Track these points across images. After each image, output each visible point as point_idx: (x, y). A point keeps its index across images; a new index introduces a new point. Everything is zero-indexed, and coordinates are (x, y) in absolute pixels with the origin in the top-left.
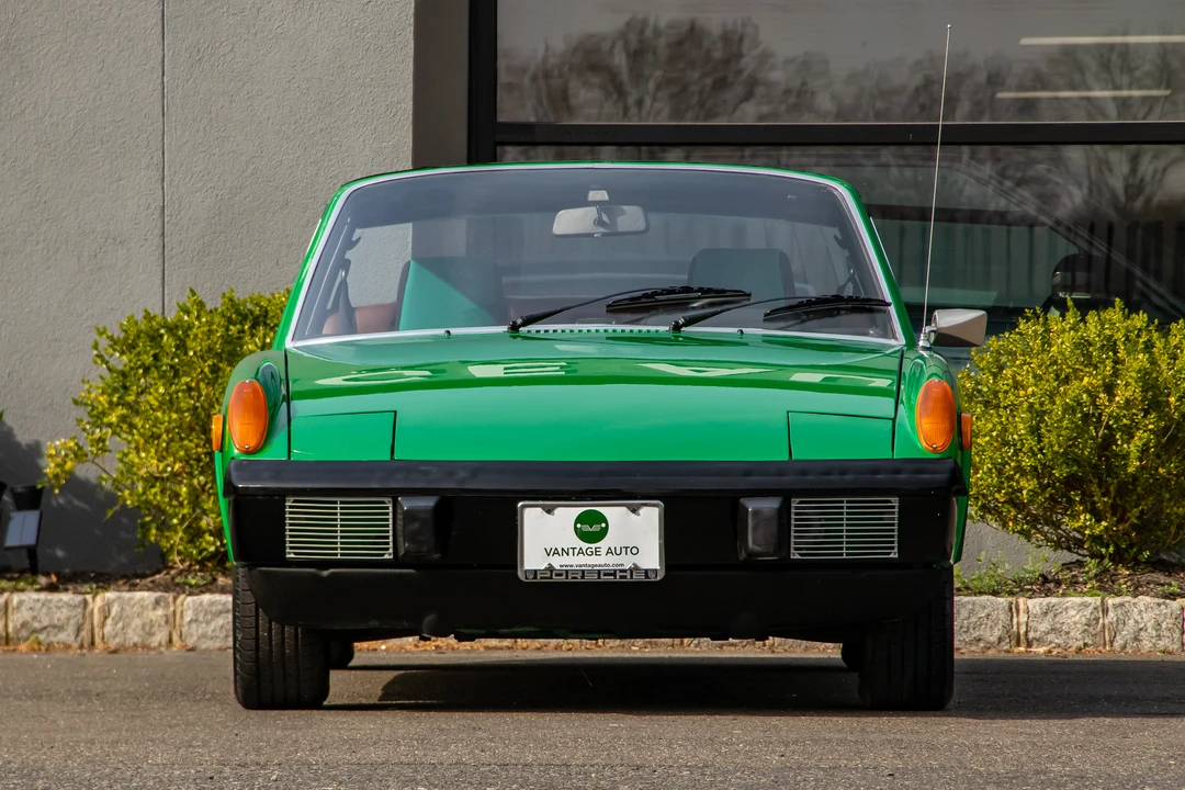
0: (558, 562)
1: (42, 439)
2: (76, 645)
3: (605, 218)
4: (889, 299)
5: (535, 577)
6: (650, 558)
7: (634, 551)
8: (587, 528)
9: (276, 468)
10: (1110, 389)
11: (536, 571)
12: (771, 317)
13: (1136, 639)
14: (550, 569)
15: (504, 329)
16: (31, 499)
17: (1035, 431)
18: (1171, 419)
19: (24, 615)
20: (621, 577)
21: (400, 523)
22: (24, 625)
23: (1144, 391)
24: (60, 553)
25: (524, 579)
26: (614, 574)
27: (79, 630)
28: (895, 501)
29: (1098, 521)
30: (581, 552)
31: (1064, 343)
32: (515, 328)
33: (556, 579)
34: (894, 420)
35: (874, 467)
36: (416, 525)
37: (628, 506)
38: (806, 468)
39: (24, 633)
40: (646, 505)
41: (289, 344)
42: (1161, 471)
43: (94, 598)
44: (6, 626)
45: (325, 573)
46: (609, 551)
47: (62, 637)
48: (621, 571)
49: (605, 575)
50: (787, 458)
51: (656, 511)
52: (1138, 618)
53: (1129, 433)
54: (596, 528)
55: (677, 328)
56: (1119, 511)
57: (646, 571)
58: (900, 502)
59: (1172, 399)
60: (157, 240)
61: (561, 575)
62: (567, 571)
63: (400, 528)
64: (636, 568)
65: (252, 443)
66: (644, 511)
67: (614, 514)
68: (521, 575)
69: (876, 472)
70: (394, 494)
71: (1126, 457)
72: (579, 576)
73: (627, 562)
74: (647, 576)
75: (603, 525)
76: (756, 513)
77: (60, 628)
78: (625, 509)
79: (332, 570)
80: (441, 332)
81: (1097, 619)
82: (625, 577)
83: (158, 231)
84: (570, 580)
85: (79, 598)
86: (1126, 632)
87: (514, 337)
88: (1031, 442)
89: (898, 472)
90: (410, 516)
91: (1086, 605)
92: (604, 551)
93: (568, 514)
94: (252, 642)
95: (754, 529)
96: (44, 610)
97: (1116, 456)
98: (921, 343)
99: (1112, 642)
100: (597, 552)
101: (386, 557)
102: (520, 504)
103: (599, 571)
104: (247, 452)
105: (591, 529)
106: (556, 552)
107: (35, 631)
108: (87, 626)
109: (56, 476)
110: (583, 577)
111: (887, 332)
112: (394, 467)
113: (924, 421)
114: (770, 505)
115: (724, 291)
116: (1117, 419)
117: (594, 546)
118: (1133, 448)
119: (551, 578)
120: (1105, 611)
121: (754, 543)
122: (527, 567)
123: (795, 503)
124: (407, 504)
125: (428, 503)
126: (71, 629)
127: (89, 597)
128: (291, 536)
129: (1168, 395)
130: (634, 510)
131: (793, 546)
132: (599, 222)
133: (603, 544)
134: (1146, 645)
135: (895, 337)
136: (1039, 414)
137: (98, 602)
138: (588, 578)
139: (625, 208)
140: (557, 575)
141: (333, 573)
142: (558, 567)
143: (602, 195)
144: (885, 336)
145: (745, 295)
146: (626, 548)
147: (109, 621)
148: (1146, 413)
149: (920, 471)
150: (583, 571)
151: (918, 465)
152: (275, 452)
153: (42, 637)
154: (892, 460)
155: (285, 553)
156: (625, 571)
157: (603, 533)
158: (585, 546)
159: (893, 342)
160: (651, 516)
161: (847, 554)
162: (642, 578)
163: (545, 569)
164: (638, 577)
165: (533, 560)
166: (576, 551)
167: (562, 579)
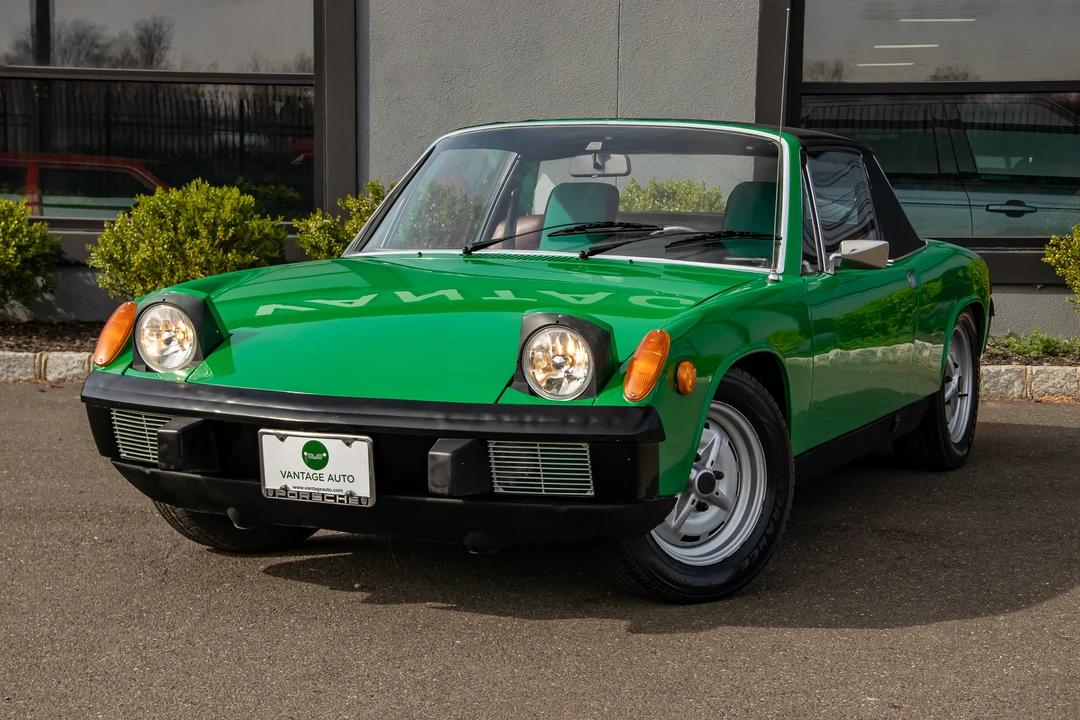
0: (291, 484)
5: (274, 495)
6: (363, 487)
7: (350, 479)
8: (312, 456)
11: (274, 490)
12: (673, 248)
15: (460, 251)
20: (340, 501)
25: (265, 495)
26: (334, 498)
28: (585, 446)
30: (308, 476)
32: (467, 252)
33: (290, 498)
36: (165, 446)
37: (343, 440)
40: (357, 439)
45: (148, 471)
46: (330, 478)
48: (340, 496)
49: (328, 498)
51: (366, 444)
54: (318, 457)
55: (584, 256)
57: (360, 498)
58: (591, 447)
61: (294, 495)
62: (298, 492)
64: (351, 495)
66: (355, 444)
67: (333, 444)
68: (263, 492)
72: (307, 497)
73: (345, 487)
74: (360, 502)
75: (325, 455)
78: (340, 441)
80: (416, 252)
82: (343, 501)
84: (300, 500)
87: (467, 261)
92: (326, 477)
93: (297, 441)
95: (433, 471)
100: (320, 478)
102: (260, 431)
103: (323, 495)
105: (316, 458)
106: (289, 475)
110: (311, 498)
117: (318, 472)
119: (286, 496)
121: (433, 484)
122: (268, 486)
123: (495, 444)
130: (348, 443)
133: (326, 471)
138: (314, 500)
139: (613, 155)
140: (291, 494)
141: (151, 472)
142: (292, 489)
143: (596, 146)
146: (344, 476)
150: (311, 493)
156: (343, 496)
157: (325, 461)
158: (311, 471)
160: (362, 448)
161: (546, 491)
162: (356, 504)
163: (282, 488)
164: (353, 502)
165: (272, 481)
166: (305, 475)
167: (294, 498)
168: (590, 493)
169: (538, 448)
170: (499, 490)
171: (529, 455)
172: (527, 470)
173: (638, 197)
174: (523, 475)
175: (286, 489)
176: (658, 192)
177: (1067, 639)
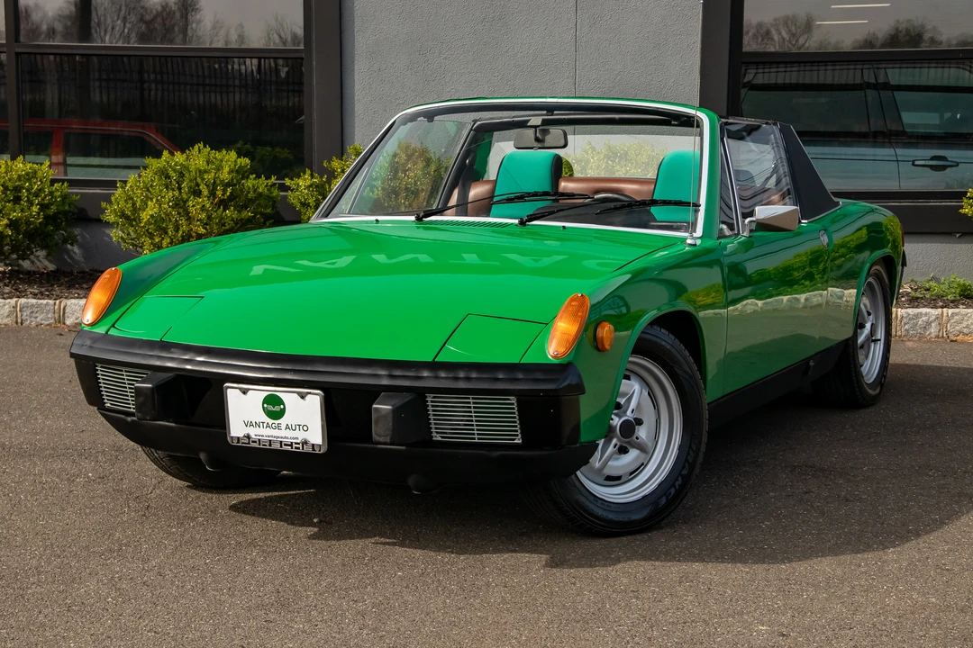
0: (253, 432)
5: (238, 442)
6: (315, 435)
7: (305, 428)
8: (271, 408)
9: (100, 340)
11: (238, 438)
15: (413, 218)
20: (296, 448)
25: (231, 443)
26: (291, 445)
28: (513, 400)
30: (268, 425)
32: (419, 219)
33: (252, 445)
36: (141, 399)
37: (298, 393)
40: (310, 393)
45: (129, 419)
46: (287, 427)
48: (296, 443)
49: (285, 445)
51: (318, 398)
54: (277, 408)
57: (313, 445)
58: (518, 400)
61: (255, 442)
62: (259, 440)
64: (305, 443)
66: (309, 397)
67: (289, 397)
68: (229, 439)
72: (267, 444)
73: (301, 435)
74: (313, 449)
75: (282, 407)
78: (296, 395)
79: (132, 418)
80: (374, 218)
82: (299, 448)
84: (261, 446)
87: (418, 228)
92: (283, 427)
93: (258, 395)
95: (377, 422)
100: (279, 427)
102: (227, 385)
103: (281, 442)
104: (89, 325)
105: (274, 409)
106: (251, 425)
110: (270, 445)
117: (276, 422)
119: (249, 443)
121: (380, 434)
123: (432, 398)
128: (105, 392)
130: (303, 396)
131: (434, 430)
133: (283, 421)
138: (273, 447)
140: (253, 442)
142: (254, 437)
146: (299, 425)
150: (270, 441)
154: (519, 364)
155: (105, 403)
156: (299, 444)
157: (282, 412)
158: (271, 421)
160: (314, 401)
161: (479, 439)
162: (310, 450)
163: (244, 436)
164: (308, 449)
165: (237, 429)
166: (265, 425)
167: (256, 445)
168: (518, 441)
169: (471, 401)
170: (437, 438)
171: (463, 407)
172: (462, 420)
173: (592, 158)
174: (459, 425)
175: (248, 437)
176: (612, 152)
177: (948, 570)
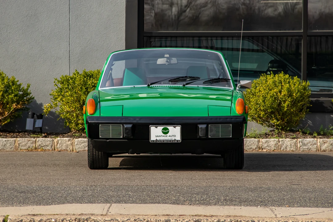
0: (158, 138)
1: (43, 103)
2: (51, 150)
3: (168, 60)
4: (230, 78)
5: (153, 142)
6: (178, 138)
7: (175, 136)
8: (164, 131)
9: (98, 118)
10: (280, 92)
11: (153, 140)
12: (205, 83)
13: (286, 148)
14: (157, 140)
15: (146, 86)
16: (41, 117)
17: (264, 101)
18: (294, 99)
19: (40, 143)
21: (124, 130)
22: (39, 145)
23: (288, 92)
24: (47, 128)
26: (170, 141)
27: (52, 146)
28: (231, 125)
29: (278, 121)
30: (163, 136)
31: (270, 81)
32: (149, 86)
33: (158, 142)
34: (231, 107)
35: (226, 118)
36: (127, 131)
37: (173, 126)
38: (212, 118)
39: (40, 147)
40: (177, 126)
41: (99, 89)
42: (292, 110)
43: (55, 139)
44: (36, 146)
45: (108, 141)
46: (169, 136)
47: (48, 148)
48: (172, 140)
49: (168, 141)
50: (208, 116)
51: (180, 127)
52: (286, 143)
53: (285, 102)
54: (166, 131)
55: (184, 85)
56: (282, 119)
57: (177, 140)
58: (232, 125)
59: (294, 94)
60: (68, 58)
63: (124, 131)
64: (175, 140)
65: (92, 112)
66: (177, 127)
67: (170, 128)
68: (150, 141)
69: (227, 119)
70: (123, 124)
71: (284, 107)
73: (173, 138)
74: (177, 141)
76: (201, 128)
77: (48, 146)
78: (173, 127)
79: (109, 140)
80: (133, 86)
81: (277, 144)
82: (173, 142)
83: (68, 56)
84: (161, 142)
85: (52, 139)
86: (284, 147)
87: (149, 88)
88: (263, 104)
89: (232, 119)
90: (126, 129)
91: (275, 141)
92: (168, 136)
93: (160, 128)
94: (92, 155)
95: (201, 131)
96: (44, 142)
97: (282, 107)
98: (237, 89)
99: (281, 149)
100: (167, 136)
101: (121, 137)
102: (150, 126)
104: (91, 114)
105: (165, 132)
106: (158, 136)
107: (42, 147)
108: (54, 145)
109: (46, 112)
110: (164, 142)
111: (230, 86)
112: (122, 118)
113: (237, 107)
114: (204, 126)
115: (194, 77)
116: (282, 99)
118: (286, 105)
120: (279, 142)
121: (201, 134)
122: (151, 140)
123: (209, 125)
124: (125, 126)
125: (130, 126)
126: (50, 146)
127: (54, 139)
128: (100, 133)
129: (293, 93)
130: (175, 127)
131: (209, 135)
132: (167, 61)
133: (168, 135)
134: (288, 149)
135: (232, 87)
136: (265, 98)
137: (56, 140)
138: (165, 142)
139: (173, 58)
141: (110, 141)
143: (168, 56)
144: (229, 87)
145: (199, 78)
146: (173, 135)
147: (58, 144)
148: (289, 97)
149: (237, 119)
150: (164, 140)
151: (236, 117)
152: (97, 114)
153: (43, 148)
154: (230, 116)
155: (99, 136)
156: (173, 140)
157: (168, 132)
158: (164, 135)
159: (231, 88)
160: (178, 129)
161: (221, 136)
162: (176, 142)
165: (153, 138)
167: (159, 142)
168: (231, 137)
169: (220, 126)
170: (210, 137)
171: (218, 128)
172: (217, 131)
174: (216, 133)
